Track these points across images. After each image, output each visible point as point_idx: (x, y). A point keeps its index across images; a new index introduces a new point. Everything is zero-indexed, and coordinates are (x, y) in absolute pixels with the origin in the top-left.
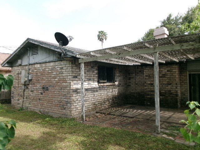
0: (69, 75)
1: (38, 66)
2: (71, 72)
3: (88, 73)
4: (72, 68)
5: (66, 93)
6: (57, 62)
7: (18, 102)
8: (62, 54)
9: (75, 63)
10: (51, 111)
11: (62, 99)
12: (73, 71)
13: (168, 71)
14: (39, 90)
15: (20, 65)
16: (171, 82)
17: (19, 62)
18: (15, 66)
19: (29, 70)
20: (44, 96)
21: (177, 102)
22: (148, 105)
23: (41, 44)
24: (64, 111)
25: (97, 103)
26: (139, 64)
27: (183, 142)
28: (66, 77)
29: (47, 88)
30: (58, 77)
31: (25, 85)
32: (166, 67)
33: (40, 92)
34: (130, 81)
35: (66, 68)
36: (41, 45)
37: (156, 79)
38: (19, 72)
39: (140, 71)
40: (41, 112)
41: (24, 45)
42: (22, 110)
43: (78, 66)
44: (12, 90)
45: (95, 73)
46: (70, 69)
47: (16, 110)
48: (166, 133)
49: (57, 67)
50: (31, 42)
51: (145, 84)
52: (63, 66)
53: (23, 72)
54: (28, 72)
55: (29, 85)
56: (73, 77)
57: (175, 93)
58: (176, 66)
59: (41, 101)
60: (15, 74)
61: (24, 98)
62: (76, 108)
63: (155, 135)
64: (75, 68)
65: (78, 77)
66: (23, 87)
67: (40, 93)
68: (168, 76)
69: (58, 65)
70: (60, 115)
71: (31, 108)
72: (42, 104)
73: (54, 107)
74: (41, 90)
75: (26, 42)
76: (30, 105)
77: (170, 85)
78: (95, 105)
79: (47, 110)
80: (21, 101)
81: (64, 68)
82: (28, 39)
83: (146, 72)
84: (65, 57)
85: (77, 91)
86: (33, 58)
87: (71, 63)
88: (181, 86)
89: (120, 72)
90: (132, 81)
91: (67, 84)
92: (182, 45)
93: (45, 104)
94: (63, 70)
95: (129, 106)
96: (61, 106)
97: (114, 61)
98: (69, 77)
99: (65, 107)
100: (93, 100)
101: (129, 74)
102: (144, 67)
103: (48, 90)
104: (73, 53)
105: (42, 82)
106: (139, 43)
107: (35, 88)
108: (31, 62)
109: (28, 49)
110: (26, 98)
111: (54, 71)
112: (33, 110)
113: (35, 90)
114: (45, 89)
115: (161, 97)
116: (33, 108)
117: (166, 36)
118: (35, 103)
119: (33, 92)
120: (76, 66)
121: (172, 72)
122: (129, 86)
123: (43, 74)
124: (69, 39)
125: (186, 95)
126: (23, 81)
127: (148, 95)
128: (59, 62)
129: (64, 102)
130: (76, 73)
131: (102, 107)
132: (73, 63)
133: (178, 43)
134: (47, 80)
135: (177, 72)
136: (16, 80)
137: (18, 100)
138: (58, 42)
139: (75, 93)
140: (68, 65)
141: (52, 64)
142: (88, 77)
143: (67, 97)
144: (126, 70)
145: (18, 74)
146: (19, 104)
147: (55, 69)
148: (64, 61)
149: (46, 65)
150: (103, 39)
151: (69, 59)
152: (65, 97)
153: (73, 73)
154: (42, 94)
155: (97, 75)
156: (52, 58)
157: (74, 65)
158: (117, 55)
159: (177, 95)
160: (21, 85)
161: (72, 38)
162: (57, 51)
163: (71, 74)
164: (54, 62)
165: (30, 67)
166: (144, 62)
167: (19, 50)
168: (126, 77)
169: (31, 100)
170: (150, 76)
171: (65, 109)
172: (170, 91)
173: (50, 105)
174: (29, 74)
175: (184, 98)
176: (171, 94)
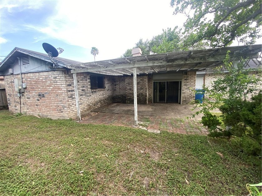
0: (63, 83)
1: (32, 75)
2: (64, 81)
3: (82, 82)
4: (65, 77)
5: (62, 99)
6: (50, 72)
7: (16, 108)
8: (54, 65)
9: (68, 74)
10: (50, 115)
11: (59, 104)
12: (66, 80)
13: (141, 80)
14: (35, 97)
15: (12, 74)
16: (142, 88)
17: (10, 71)
18: (7, 75)
19: (22, 79)
20: (41, 102)
21: (146, 100)
22: (128, 103)
23: (29, 53)
24: (62, 114)
25: (91, 105)
26: (122, 75)
27: (153, 131)
28: (61, 86)
29: (43, 95)
30: (53, 86)
31: (20, 93)
32: (140, 77)
33: (36, 98)
34: (116, 87)
35: (59, 77)
36: (30, 55)
37: (135, 88)
38: (12, 81)
39: (123, 80)
40: (39, 116)
41: (12, 54)
42: (20, 115)
43: (71, 76)
44: (7, 97)
45: (88, 82)
46: (63, 78)
47: (14, 115)
48: (141, 125)
49: (50, 76)
50: (20, 51)
51: (126, 89)
52: (56, 76)
53: (16, 81)
54: (21, 81)
55: (24, 92)
56: (67, 86)
57: (145, 95)
58: (146, 77)
59: (38, 107)
60: (9, 82)
61: (21, 105)
62: (72, 111)
63: (134, 126)
64: (68, 78)
65: (72, 85)
66: (19, 95)
67: (36, 100)
68: (141, 84)
69: (52, 75)
70: (58, 117)
71: (30, 112)
72: (40, 110)
73: (52, 111)
74: (37, 97)
75: (15, 51)
76: (28, 111)
77: (142, 89)
78: (89, 106)
79: (45, 114)
80: (18, 107)
81: (58, 78)
82: (15, 49)
83: (127, 81)
84: (57, 68)
85: (72, 97)
86: (25, 68)
87: (63, 73)
88: (149, 90)
89: (108, 80)
90: (117, 86)
91: (61, 91)
92: (154, 63)
93: (43, 109)
94: (57, 80)
95: (116, 104)
96: (58, 110)
97: (103, 72)
98: (63, 85)
99: (62, 110)
100: (87, 102)
101: (115, 82)
102: (125, 77)
103: (44, 97)
104: (64, 64)
105: (37, 90)
106: (121, 59)
107: (31, 95)
108: (23, 72)
109: (18, 58)
110: (23, 104)
111: (48, 80)
112: (31, 114)
113: (31, 97)
114: (41, 96)
116: (32, 113)
117: (140, 55)
118: (33, 108)
119: (29, 99)
120: (70, 76)
121: (144, 81)
122: (115, 90)
123: (37, 82)
124: (59, 51)
125: (151, 95)
126: (17, 89)
127: (128, 96)
128: (52, 72)
129: (61, 107)
130: (70, 81)
131: (95, 107)
132: (66, 73)
133: (151, 61)
134: (42, 88)
135: (147, 81)
136: (10, 89)
137: (15, 106)
138: (47, 52)
139: (70, 99)
140: (62, 75)
141: (45, 74)
142: (82, 85)
143: (63, 103)
144: (113, 79)
145: (11, 82)
146: (16, 110)
147: (49, 78)
148: (57, 71)
149: (39, 74)
150: (95, 54)
151: (61, 69)
152: (61, 103)
153: (67, 82)
154: (38, 100)
155: (89, 83)
156: (44, 68)
157: (68, 75)
158: (105, 67)
159: (146, 96)
160: (17, 93)
161: (62, 50)
162: (48, 62)
163: (65, 83)
164: (47, 71)
165: (23, 76)
166: (125, 74)
167: (7, 59)
168: (113, 84)
169: (29, 106)
170: (129, 84)
171: (62, 112)
172: (142, 93)
173: (48, 109)
174: (22, 82)
175: (150, 97)
176: (143, 95)
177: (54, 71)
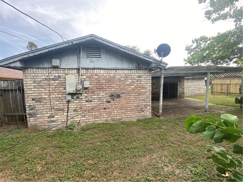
2: (151, 80)
10: (125, 117)
11: (140, 104)
13: (156, 81)
14: (102, 98)
15: (56, 67)
20: (113, 104)
24: (143, 113)
28: (146, 85)
29: (119, 95)
30: (135, 85)
31: (73, 95)
33: (105, 100)
35: (145, 76)
41: (80, 41)
49: (133, 75)
52: (141, 75)
53: (71, 78)
54: (80, 78)
55: (81, 94)
59: (107, 110)
61: (68, 112)
67: (104, 102)
70: (138, 118)
71: (87, 120)
72: (110, 113)
73: (129, 113)
74: (108, 98)
76: (84, 118)
79: (118, 117)
80: (59, 117)
91: (146, 90)
93: (115, 112)
94: (141, 79)
96: (139, 110)
99: (144, 110)
103: (119, 97)
105: (109, 90)
108: (85, 66)
109: (82, 48)
110: (75, 110)
111: (129, 79)
112: (90, 123)
113: (95, 99)
114: (115, 96)
115: (152, 95)
116: (93, 120)
118: (96, 113)
119: (90, 102)
126: (70, 90)
128: (136, 71)
129: (143, 106)
134: (118, 87)
137: (51, 117)
141: (126, 72)
143: (146, 102)
145: (48, 79)
147: (130, 77)
149: (116, 72)
152: (143, 102)
154: (109, 102)
156: (125, 65)
163: (151, 82)
164: (129, 69)
167: (65, 45)
169: (87, 112)
173: (124, 111)
177: (139, 70)
